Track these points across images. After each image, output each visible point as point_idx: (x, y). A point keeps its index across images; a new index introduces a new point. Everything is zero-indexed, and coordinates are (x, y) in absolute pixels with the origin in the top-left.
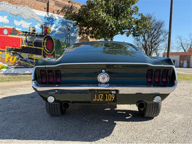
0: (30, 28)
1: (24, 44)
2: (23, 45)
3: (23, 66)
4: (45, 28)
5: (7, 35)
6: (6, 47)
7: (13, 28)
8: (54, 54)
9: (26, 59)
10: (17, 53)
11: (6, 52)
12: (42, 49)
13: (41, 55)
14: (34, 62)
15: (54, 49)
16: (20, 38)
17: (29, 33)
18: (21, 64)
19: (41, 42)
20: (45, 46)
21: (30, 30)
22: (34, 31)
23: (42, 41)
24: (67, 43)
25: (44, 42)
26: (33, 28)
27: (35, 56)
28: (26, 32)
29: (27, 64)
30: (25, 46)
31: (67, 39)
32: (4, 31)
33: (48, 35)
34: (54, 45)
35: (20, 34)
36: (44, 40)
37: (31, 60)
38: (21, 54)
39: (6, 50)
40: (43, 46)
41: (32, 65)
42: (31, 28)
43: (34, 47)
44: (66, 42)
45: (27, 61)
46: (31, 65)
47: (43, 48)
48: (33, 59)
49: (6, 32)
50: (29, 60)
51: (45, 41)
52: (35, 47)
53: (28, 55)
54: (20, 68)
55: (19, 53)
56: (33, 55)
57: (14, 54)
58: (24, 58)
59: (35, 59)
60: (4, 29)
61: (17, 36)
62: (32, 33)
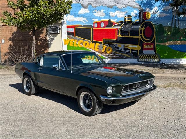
0: (125, 17)
1: (120, 35)
2: (118, 36)
3: (118, 57)
4: (142, 14)
5: (104, 27)
6: (103, 39)
7: (109, 20)
8: (154, 42)
9: (122, 50)
10: (112, 44)
11: (103, 44)
12: (138, 38)
13: (138, 44)
14: (130, 52)
15: (155, 37)
16: (115, 29)
17: (125, 22)
19: (137, 30)
20: (142, 34)
21: (125, 19)
22: (131, 19)
23: (139, 29)
24: (175, 27)
25: (141, 30)
26: (129, 16)
27: (131, 46)
28: (122, 22)
29: (122, 54)
31: (174, 22)
32: (101, 24)
33: (146, 21)
34: (155, 32)
35: (115, 25)
36: (142, 27)
37: (127, 51)
38: (116, 44)
39: (103, 42)
40: (140, 35)
41: (128, 56)
42: (127, 16)
43: (130, 37)
44: (172, 26)
45: (123, 52)
46: (126, 55)
47: (140, 37)
48: (129, 50)
49: (102, 25)
50: (125, 51)
51: (143, 29)
52: (132, 37)
53: (124, 45)
55: (114, 44)
56: (128, 45)
57: (110, 45)
58: (119, 49)
59: (130, 50)
60: (101, 22)
61: (112, 28)
62: (128, 22)
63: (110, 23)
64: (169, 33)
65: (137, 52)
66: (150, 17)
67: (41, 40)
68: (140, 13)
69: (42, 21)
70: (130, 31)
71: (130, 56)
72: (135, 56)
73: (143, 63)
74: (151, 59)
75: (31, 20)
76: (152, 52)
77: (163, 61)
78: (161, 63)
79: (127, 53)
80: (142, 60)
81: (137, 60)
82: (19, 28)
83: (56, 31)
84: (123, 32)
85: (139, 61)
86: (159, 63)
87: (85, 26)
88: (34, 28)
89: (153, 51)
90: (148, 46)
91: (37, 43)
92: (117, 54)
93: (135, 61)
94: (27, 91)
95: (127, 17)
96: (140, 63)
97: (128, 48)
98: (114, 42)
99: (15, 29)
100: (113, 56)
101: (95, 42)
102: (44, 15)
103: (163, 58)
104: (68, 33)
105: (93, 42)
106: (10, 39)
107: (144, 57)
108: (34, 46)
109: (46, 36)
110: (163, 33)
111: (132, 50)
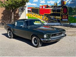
4: (62, 2)
5: (45, 8)
6: (44, 14)
8: (67, 15)
9: (53, 19)
11: (44, 16)
13: (60, 16)
15: (68, 13)
16: (50, 9)
17: (54, 6)
19: (60, 10)
20: (62, 12)
21: (54, 5)
22: (57, 4)
25: (62, 10)
27: (57, 17)
28: (53, 6)
29: (53, 21)
30: (52, 12)
33: (64, 5)
34: (68, 11)
35: (50, 7)
36: (62, 8)
51: (63, 9)
52: (57, 13)
53: (54, 17)
55: (49, 16)
57: (47, 16)
58: (51, 18)
60: (43, 6)
61: (48, 8)
62: (56, 6)
63: (47, 7)
64: (75, 11)
66: (66, 3)
67: (16, 14)
68: (61, 2)
69: (16, 6)
70: (57, 10)
71: (56, 22)
72: (59, 21)
73: (62, 25)
74: (66, 23)
75: (12, 5)
76: (67, 20)
77: (72, 24)
78: (71, 25)
79: (55, 20)
81: (59, 23)
82: (6, 9)
83: (23, 10)
84: (53, 11)
87: (36, 8)
88: (13, 9)
90: (65, 17)
91: (14, 15)
92: (50, 21)
94: (10, 37)
95: (55, 4)
98: (49, 15)
99: (4, 9)
100: (49, 21)
101: (41, 15)
102: (17, 3)
103: (71, 23)
104: (28, 11)
105: (39, 15)
106: (2, 14)
107: (63, 22)
108: (13, 17)
109: (18, 12)
110: (72, 11)
111: (57, 19)
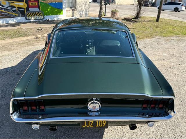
3: (5, 16)
9: (7, 7)
13: (24, 2)
14: (17, 10)
18: (2, 14)
27: (16, 4)
29: (9, 13)
37: (13, 9)
41: (15, 14)
45: (9, 10)
46: (14, 14)
48: (15, 7)
50: (10, 8)
53: (9, 2)
54: (2, 18)
56: (14, 2)
58: (4, 7)
59: (17, 8)
65: (24, 10)
71: (17, 15)
72: (23, 14)
74: (37, 17)
77: (47, 17)
78: (45, 19)
79: (14, 11)
80: (29, 18)
81: (25, 18)
85: (26, 20)
86: (43, 20)
89: (38, 8)
90: (33, 4)
93: (23, 19)
96: (28, 21)
97: (14, 6)
107: (31, 15)
111: (18, 8)
